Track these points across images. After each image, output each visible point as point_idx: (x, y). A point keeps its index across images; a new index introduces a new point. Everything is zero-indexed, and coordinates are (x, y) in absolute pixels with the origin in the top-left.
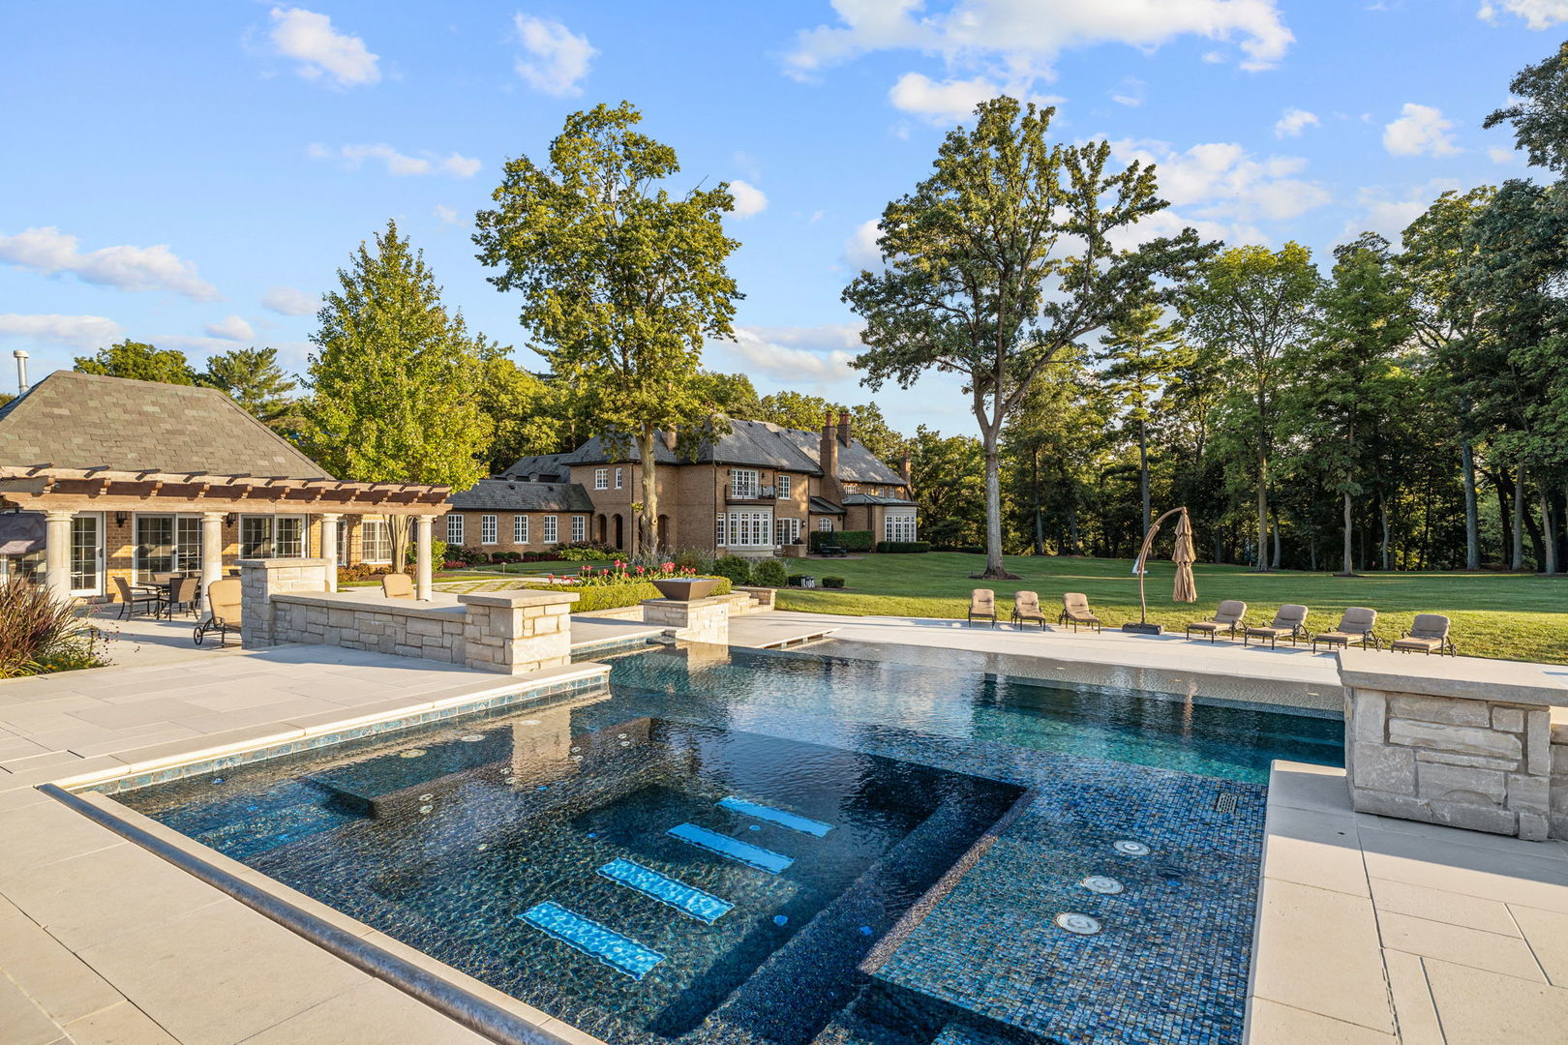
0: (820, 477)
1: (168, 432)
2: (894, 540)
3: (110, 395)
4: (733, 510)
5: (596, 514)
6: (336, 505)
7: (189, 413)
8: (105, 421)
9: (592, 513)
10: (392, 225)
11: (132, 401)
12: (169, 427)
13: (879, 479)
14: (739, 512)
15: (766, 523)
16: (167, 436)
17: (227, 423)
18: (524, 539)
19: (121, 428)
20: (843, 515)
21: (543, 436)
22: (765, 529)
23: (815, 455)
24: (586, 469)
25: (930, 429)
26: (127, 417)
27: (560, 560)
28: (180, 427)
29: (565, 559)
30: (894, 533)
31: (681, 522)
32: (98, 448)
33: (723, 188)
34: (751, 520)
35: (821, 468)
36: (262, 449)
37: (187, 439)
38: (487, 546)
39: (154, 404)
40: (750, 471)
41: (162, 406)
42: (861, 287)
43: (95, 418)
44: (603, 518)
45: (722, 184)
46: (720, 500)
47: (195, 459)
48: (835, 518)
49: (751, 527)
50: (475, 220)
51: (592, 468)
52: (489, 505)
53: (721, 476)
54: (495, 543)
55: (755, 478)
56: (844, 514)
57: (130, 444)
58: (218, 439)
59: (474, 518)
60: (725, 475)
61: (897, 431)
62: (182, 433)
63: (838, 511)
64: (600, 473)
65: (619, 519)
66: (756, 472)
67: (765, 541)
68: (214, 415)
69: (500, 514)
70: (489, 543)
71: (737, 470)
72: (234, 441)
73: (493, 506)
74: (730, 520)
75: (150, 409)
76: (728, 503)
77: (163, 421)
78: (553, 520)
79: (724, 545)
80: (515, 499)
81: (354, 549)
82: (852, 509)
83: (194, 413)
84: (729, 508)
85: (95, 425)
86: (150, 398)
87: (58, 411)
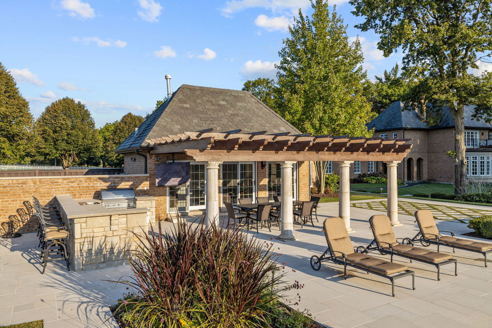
1: (232, 115)
3: (205, 96)
7: (239, 104)
8: (205, 110)
11: (214, 99)
12: (232, 112)
15: (488, 163)
16: (232, 117)
17: (255, 109)
19: (212, 113)
22: (488, 166)
26: (213, 107)
27: (365, 183)
28: (236, 112)
29: (367, 182)
32: (204, 124)
34: (479, 161)
36: (274, 123)
37: (240, 118)
39: (224, 100)
40: (474, 132)
41: (227, 101)
43: (200, 108)
49: (479, 165)
55: (477, 135)
57: (217, 122)
58: (253, 118)
62: (238, 115)
66: (478, 132)
67: (488, 173)
68: (249, 105)
71: (466, 131)
72: (260, 119)
75: (222, 103)
83: (241, 104)
85: (201, 112)
86: (221, 97)
87: (185, 105)
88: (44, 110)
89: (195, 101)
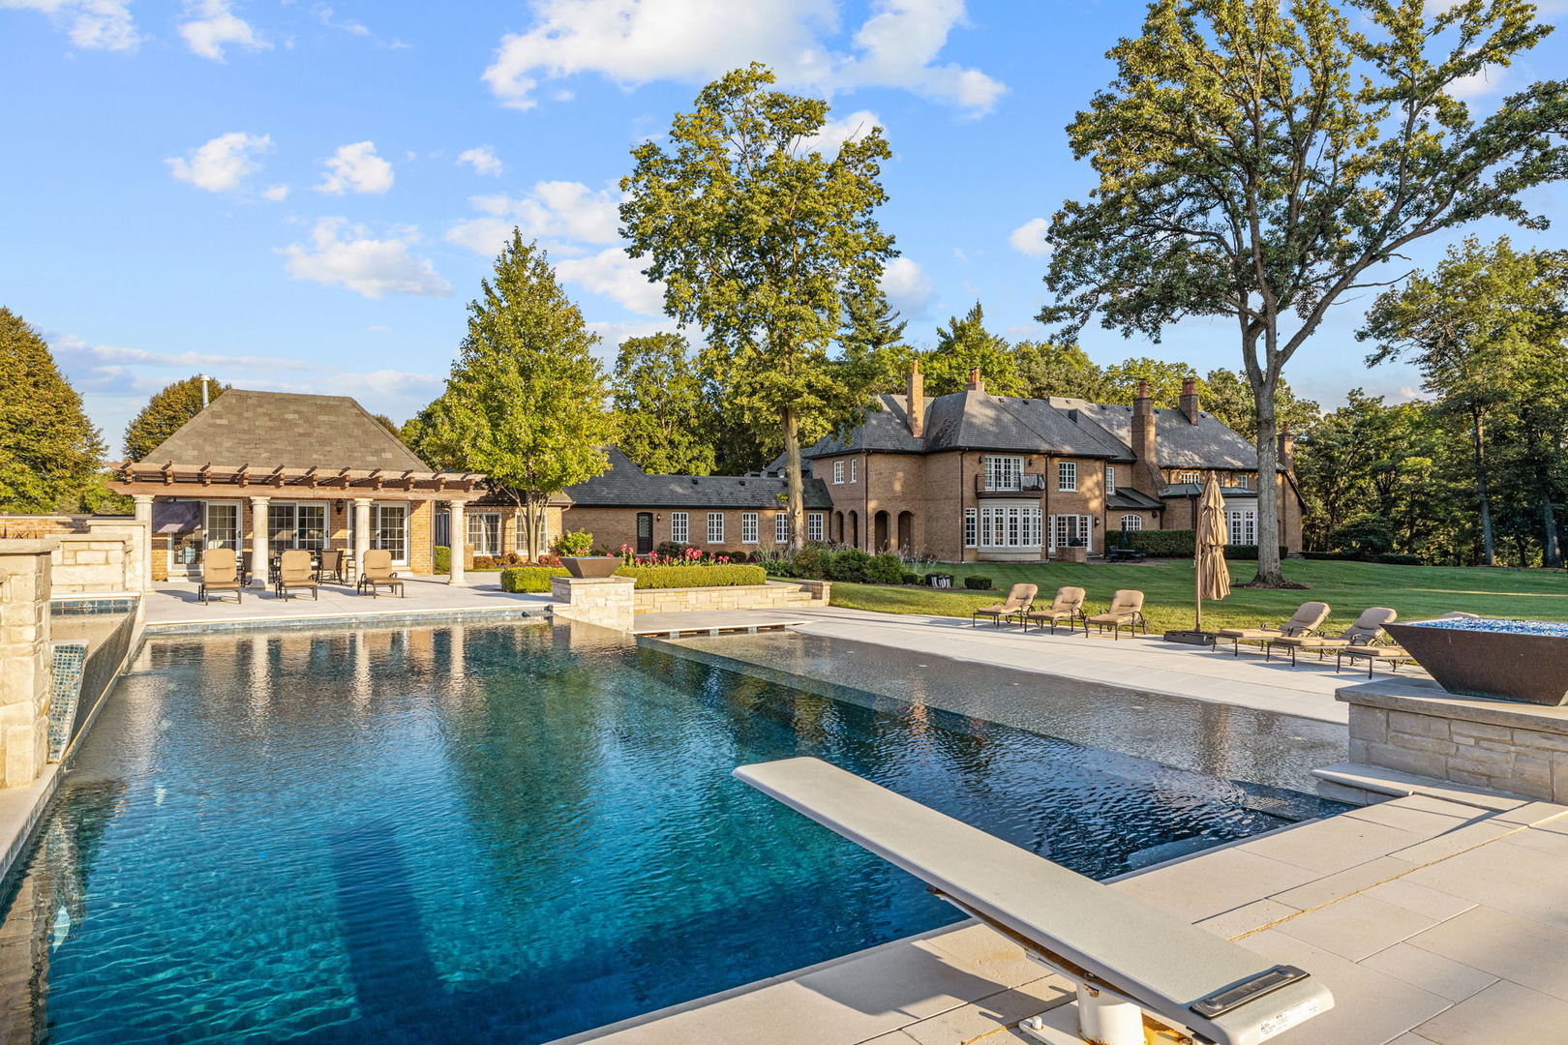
0: (1132, 463)
1: (300, 435)
2: (1243, 542)
3: (263, 406)
4: (984, 504)
5: (835, 512)
6: (369, 492)
9: (830, 509)
10: (516, 232)
11: (277, 411)
12: (301, 431)
13: (1239, 464)
14: (991, 507)
15: (1026, 520)
16: (297, 438)
17: (349, 426)
18: (753, 538)
19: (265, 433)
20: (1160, 509)
21: (819, 428)
22: (1026, 527)
23: (1125, 434)
24: (825, 462)
25: (1369, 395)
26: (271, 424)
28: (310, 430)
30: (1243, 533)
31: (929, 519)
32: (240, 450)
33: (876, 134)
34: (1006, 516)
35: (1132, 452)
36: (374, 447)
38: (712, 545)
39: (295, 412)
40: (1012, 458)
41: (300, 413)
42: (1068, 221)
43: (246, 426)
44: (840, 515)
45: (875, 130)
46: (969, 492)
47: (314, 456)
48: (1148, 516)
49: (1007, 524)
50: (619, 214)
51: (831, 460)
52: (715, 502)
53: (970, 464)
54: (722, 542)
55: (1020, 464)
56: (1162, 509)
57: (266, 446)
59: (699, 515)
60: (976, 464)
61: (1309, 398)
62: (310, 435)
63: (1153, 504)
64: (839, 466)
65: (854, 514)
66: (1021, 459)
67: (1026, 542)
69: (727, 512)
70: (715, 542)
71: (993, 457)
73: (719, 503)
74: (982, 516)
75: (290, 416)
76: (980, 496)
77: (296, 425)
78: (818, 517)
79: (975, 546)
80: (744, 496)
81: (507, 540)
82: (1171, 503)
83: (325, 418)
84: (981, 502)
85: (245, 432)
86: (292, 407)
87: (218, 421)
88: (146, 404)
89: (240, 415)
